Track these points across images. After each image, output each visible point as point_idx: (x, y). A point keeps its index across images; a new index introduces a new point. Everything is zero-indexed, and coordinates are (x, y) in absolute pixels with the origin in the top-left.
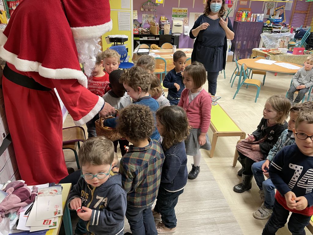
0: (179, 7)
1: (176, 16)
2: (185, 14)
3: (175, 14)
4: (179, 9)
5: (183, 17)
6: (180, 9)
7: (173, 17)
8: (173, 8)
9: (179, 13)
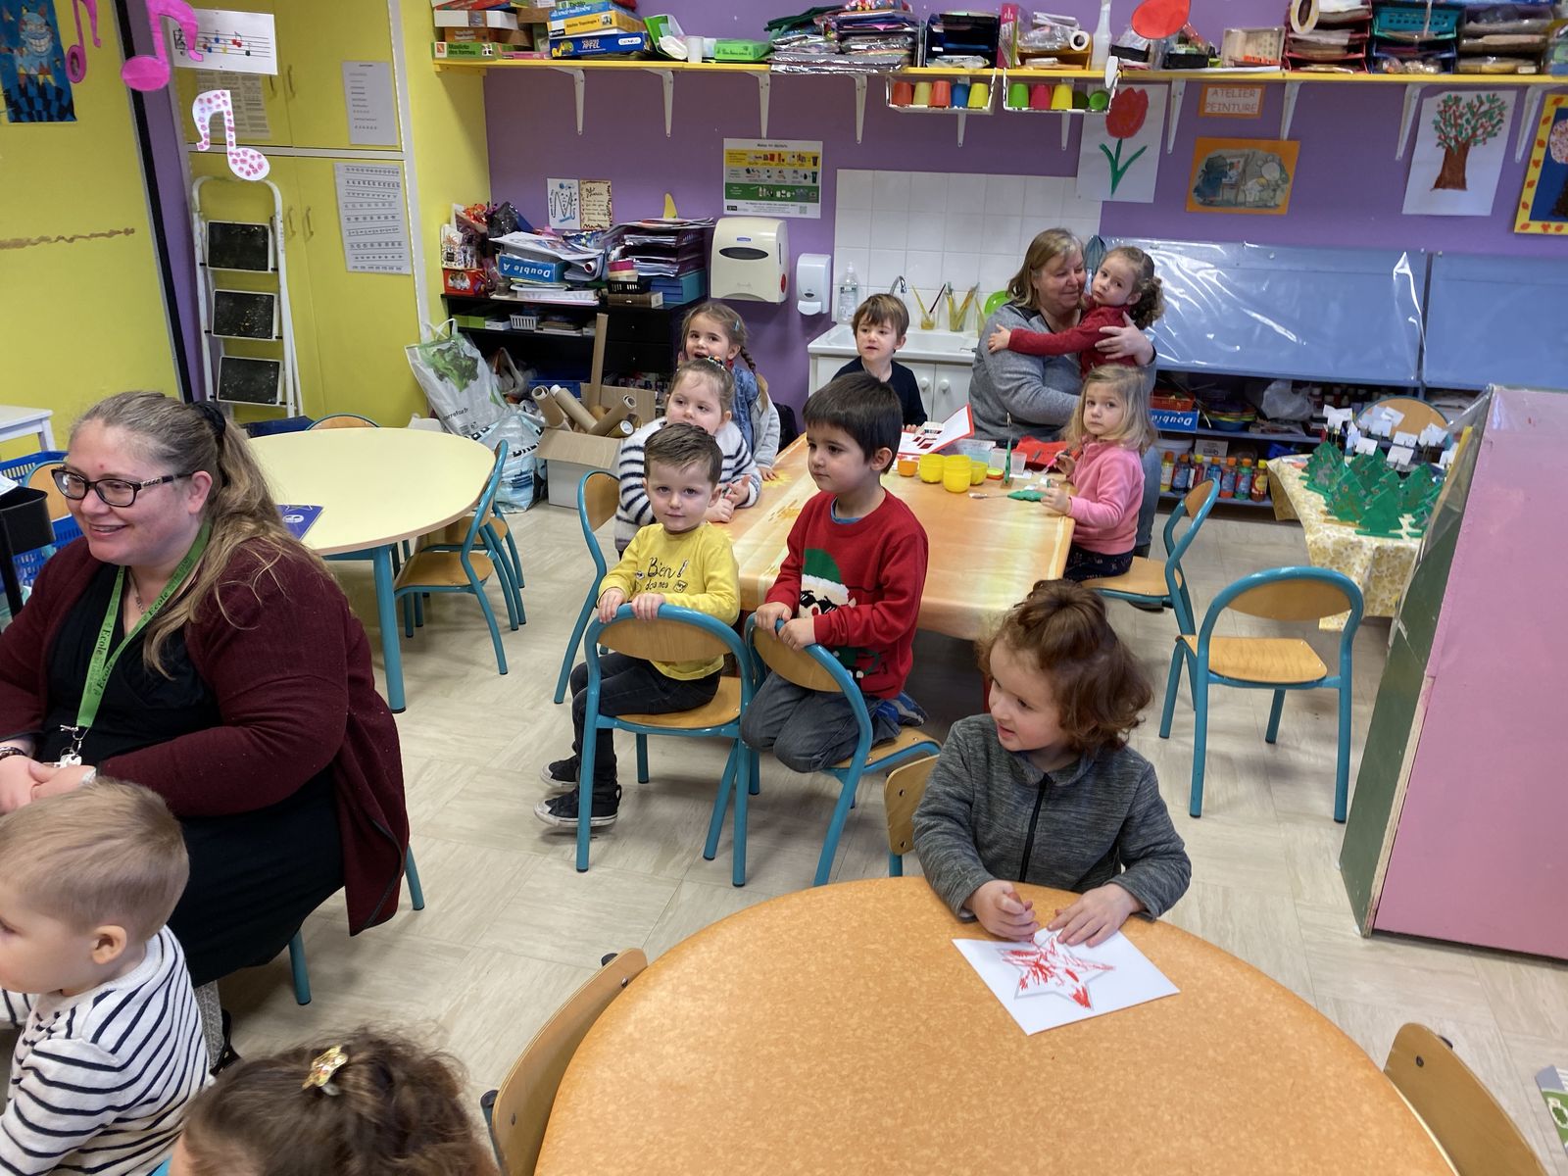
0: (764, 134)
1: (748, 192)
2: (809, 182)
3: (744, 179)
4: (769, 150)
5: (792, 199)
6: (770, 146)
7: (729, 196)
8: (730, 144)
9: (765, 176)
